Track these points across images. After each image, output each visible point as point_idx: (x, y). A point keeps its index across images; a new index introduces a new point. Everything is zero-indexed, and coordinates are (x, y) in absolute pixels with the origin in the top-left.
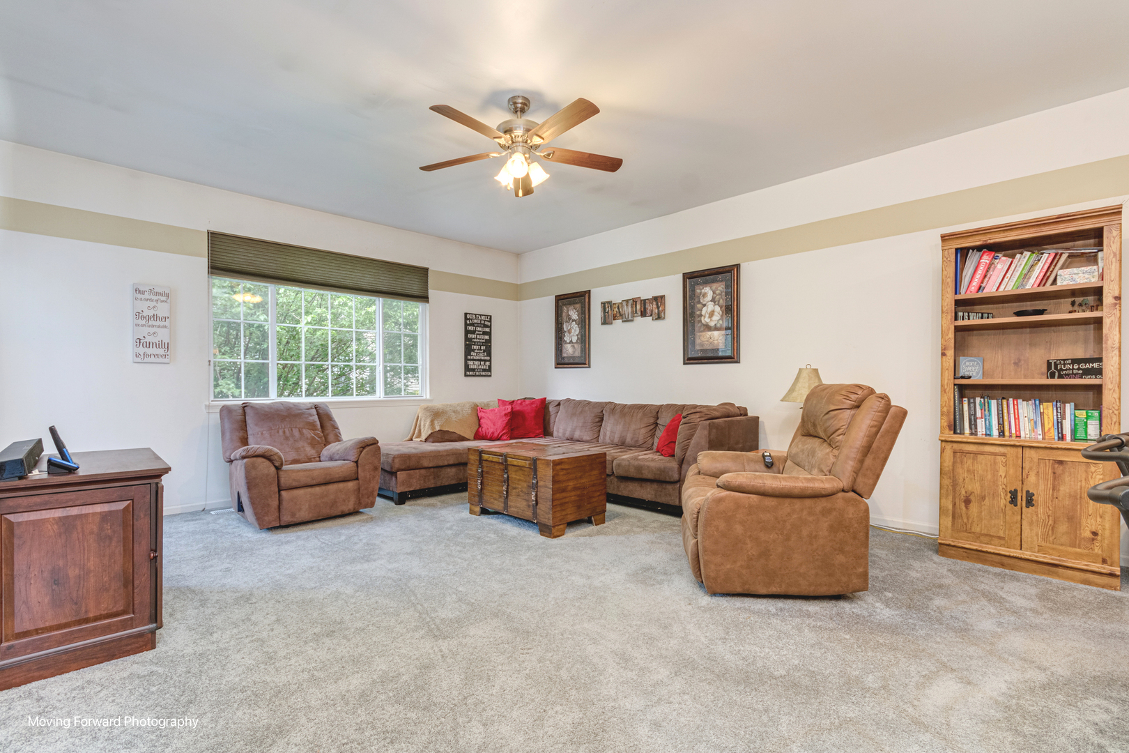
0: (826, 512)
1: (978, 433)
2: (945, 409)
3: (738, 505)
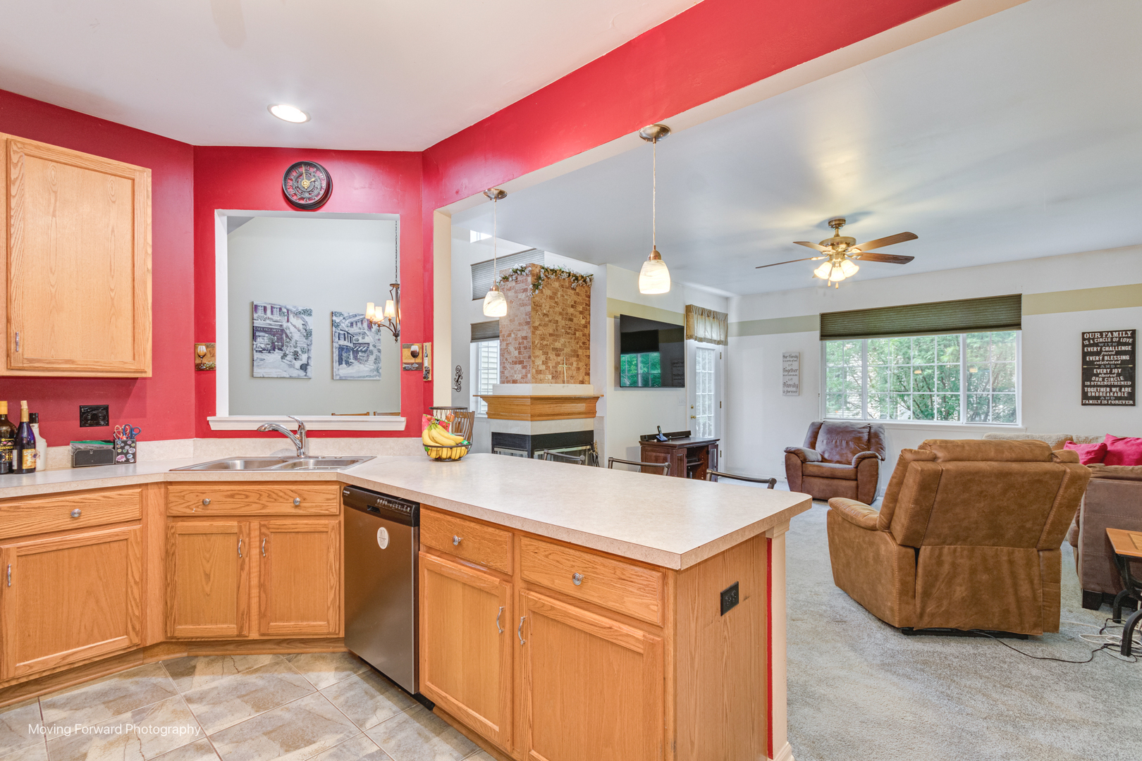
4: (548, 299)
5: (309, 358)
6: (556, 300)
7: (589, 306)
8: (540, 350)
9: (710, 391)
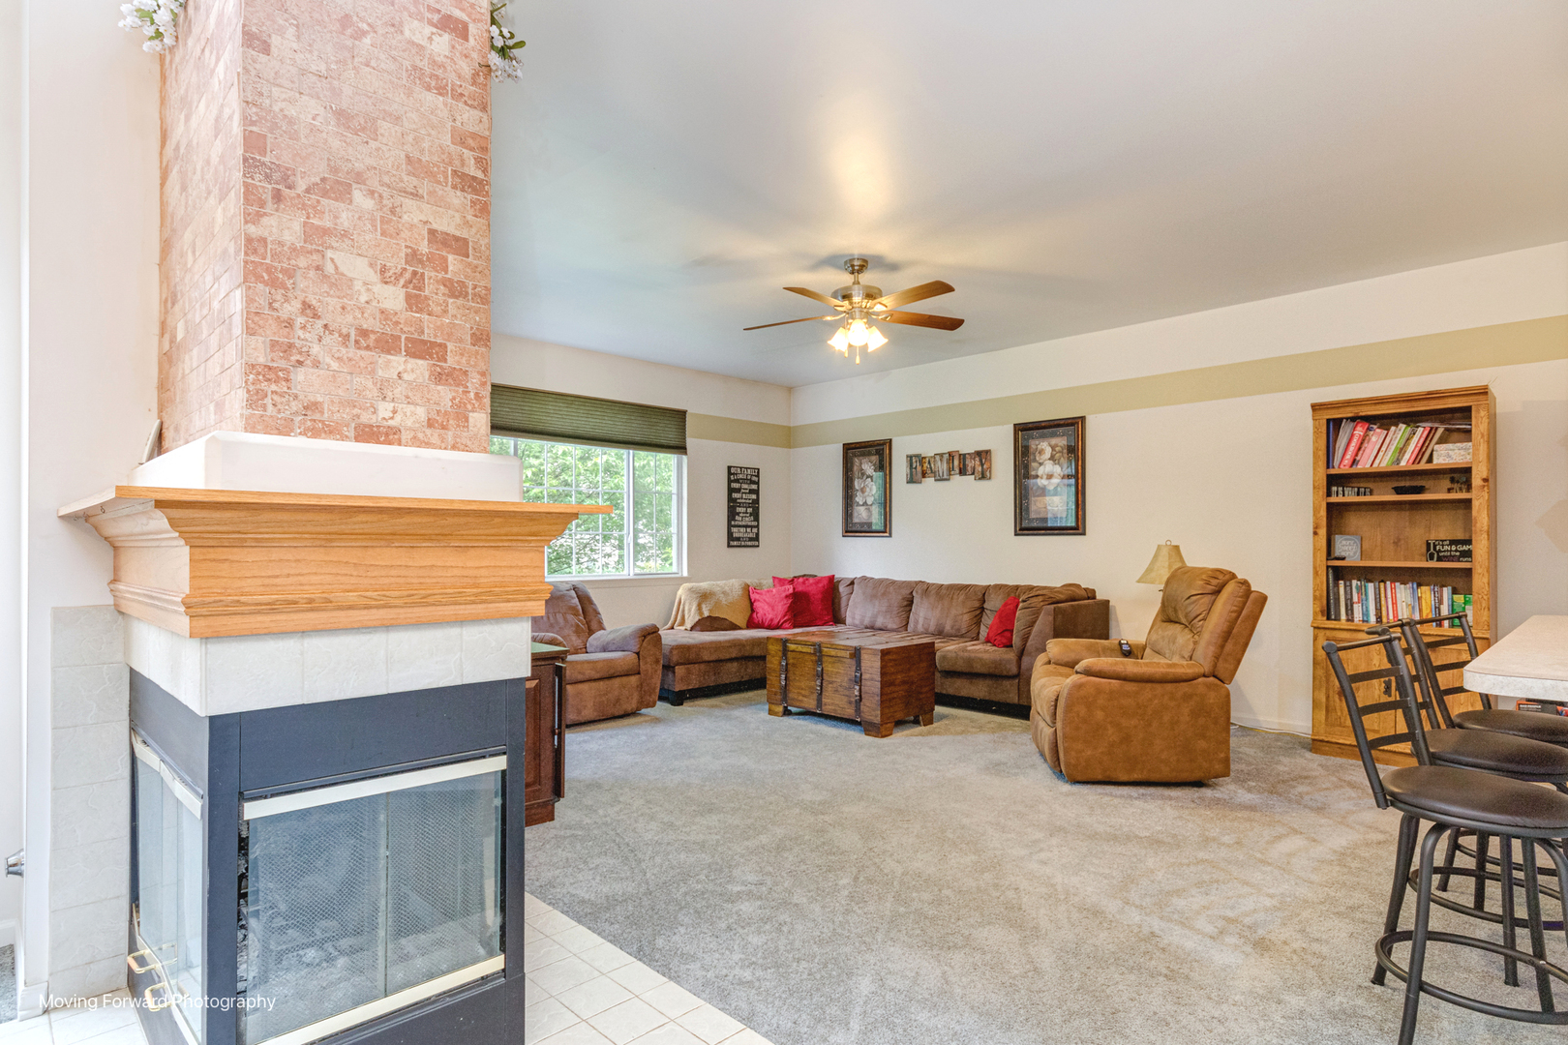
0: (1187, 697)
1: (1355, 620)
2: (1317, 593)
3: (1099, 691)
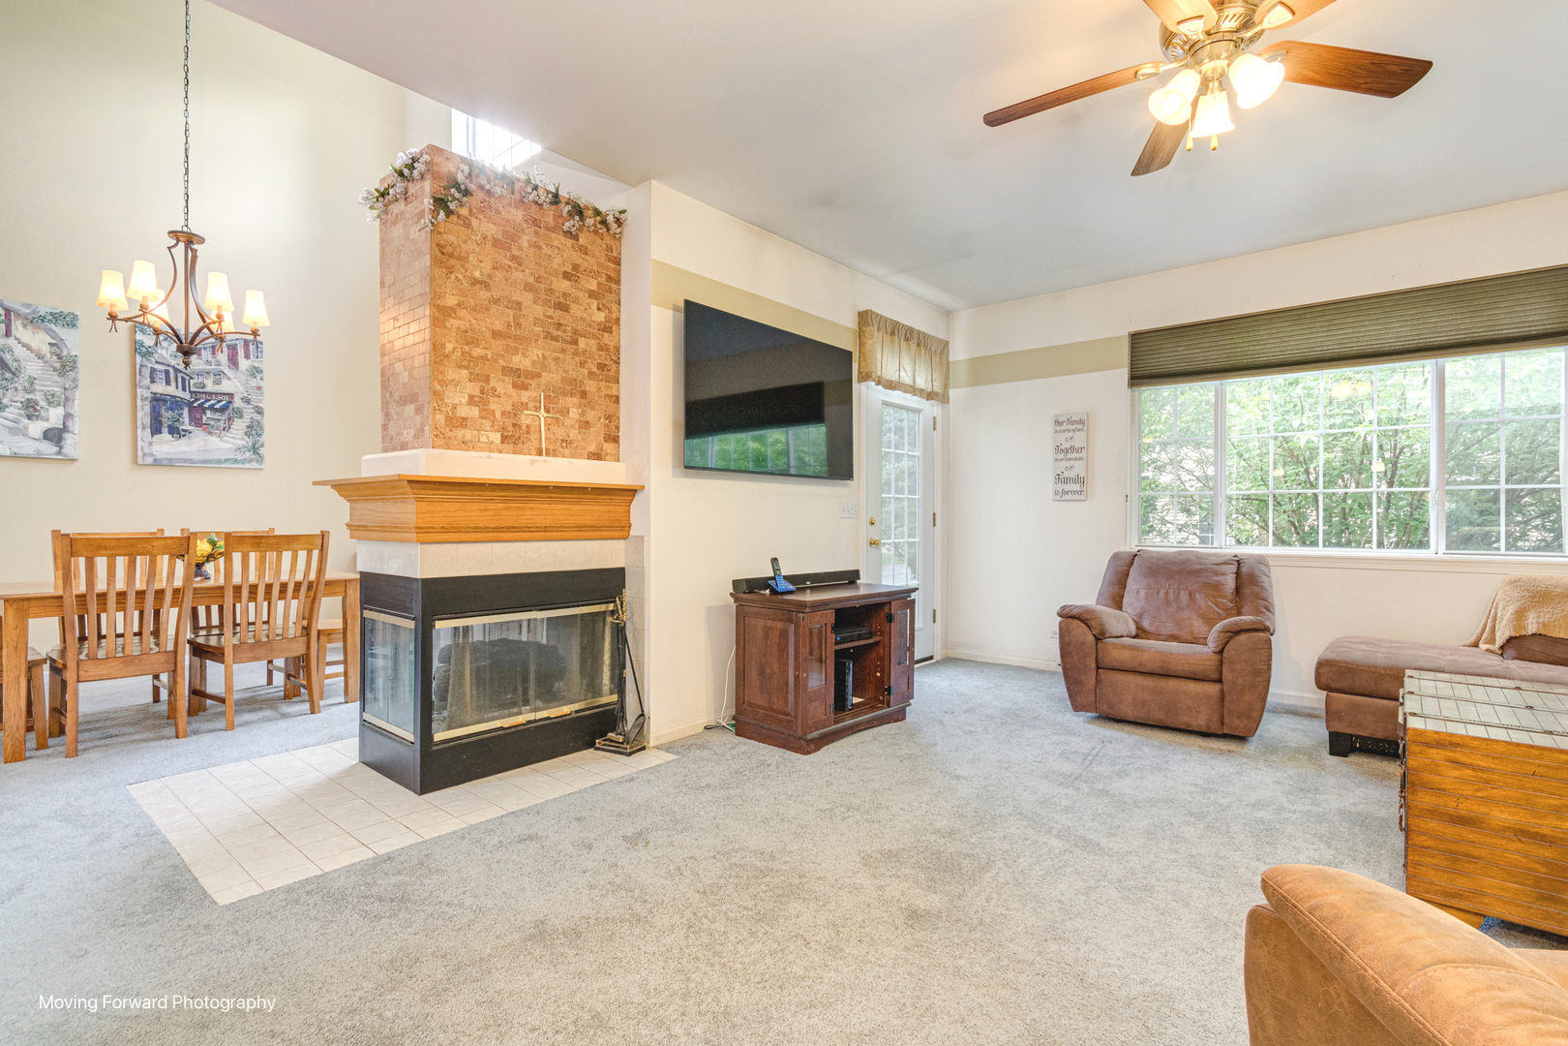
4: (489, 246)
5: (67, 416)
6: (516, 252)
7: (618, 282)
8: (460, 367)
9: (912, 491)
